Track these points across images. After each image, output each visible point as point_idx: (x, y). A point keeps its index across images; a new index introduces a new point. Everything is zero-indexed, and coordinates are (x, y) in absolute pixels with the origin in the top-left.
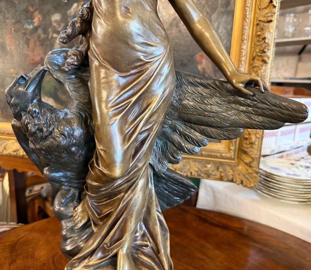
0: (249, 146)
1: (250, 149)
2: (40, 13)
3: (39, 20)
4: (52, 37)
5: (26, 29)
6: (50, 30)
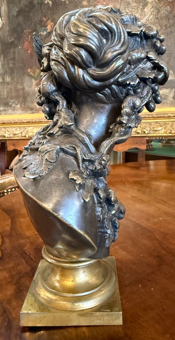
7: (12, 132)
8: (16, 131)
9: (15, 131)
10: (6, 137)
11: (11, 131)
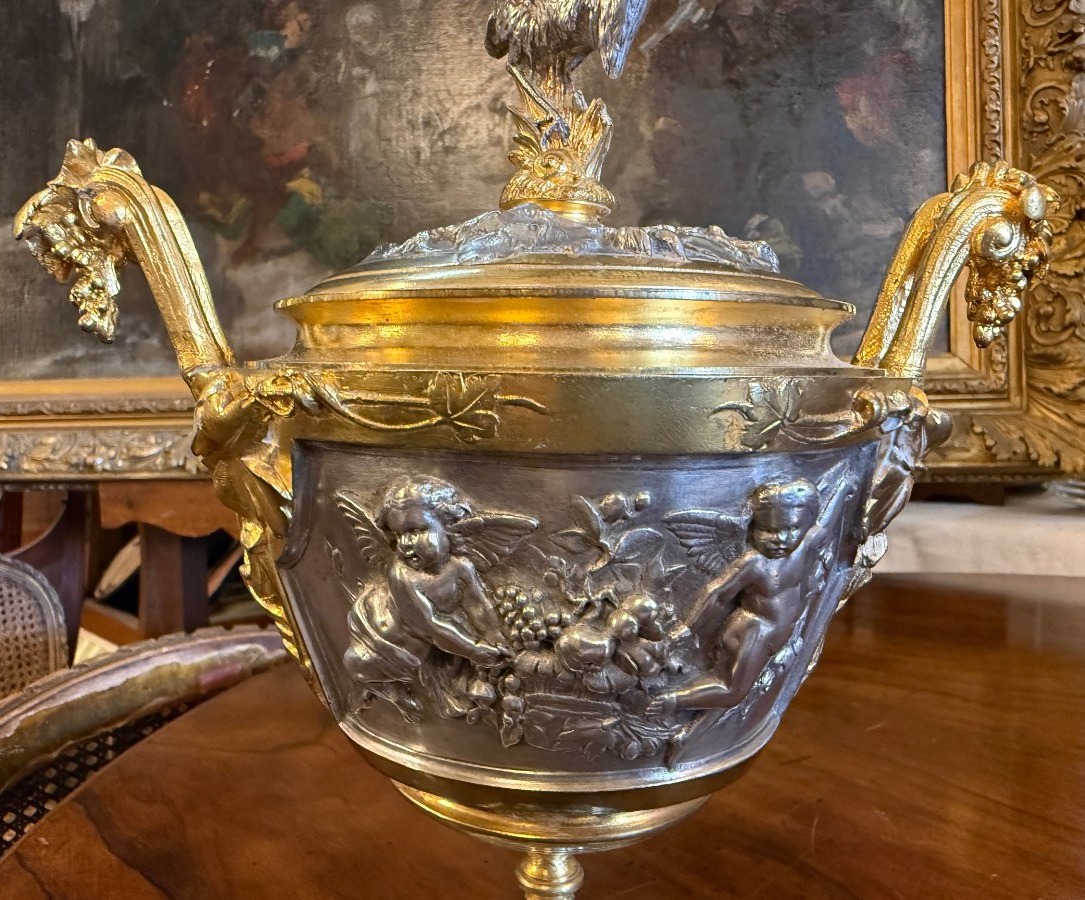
0: (1064, 336)
1: (1066, 346)
2: (304, 9)
3: (301, 29)
4: (350, 77)
5: (256, 58)
6: (340, 55)
7: (125, 450)
8: (143, 444)
9: (136, 443)
10: (96, 472)
11: (119, 443)
